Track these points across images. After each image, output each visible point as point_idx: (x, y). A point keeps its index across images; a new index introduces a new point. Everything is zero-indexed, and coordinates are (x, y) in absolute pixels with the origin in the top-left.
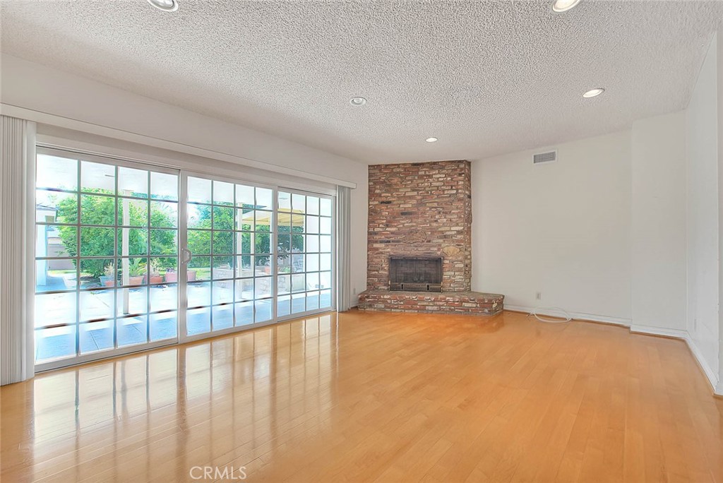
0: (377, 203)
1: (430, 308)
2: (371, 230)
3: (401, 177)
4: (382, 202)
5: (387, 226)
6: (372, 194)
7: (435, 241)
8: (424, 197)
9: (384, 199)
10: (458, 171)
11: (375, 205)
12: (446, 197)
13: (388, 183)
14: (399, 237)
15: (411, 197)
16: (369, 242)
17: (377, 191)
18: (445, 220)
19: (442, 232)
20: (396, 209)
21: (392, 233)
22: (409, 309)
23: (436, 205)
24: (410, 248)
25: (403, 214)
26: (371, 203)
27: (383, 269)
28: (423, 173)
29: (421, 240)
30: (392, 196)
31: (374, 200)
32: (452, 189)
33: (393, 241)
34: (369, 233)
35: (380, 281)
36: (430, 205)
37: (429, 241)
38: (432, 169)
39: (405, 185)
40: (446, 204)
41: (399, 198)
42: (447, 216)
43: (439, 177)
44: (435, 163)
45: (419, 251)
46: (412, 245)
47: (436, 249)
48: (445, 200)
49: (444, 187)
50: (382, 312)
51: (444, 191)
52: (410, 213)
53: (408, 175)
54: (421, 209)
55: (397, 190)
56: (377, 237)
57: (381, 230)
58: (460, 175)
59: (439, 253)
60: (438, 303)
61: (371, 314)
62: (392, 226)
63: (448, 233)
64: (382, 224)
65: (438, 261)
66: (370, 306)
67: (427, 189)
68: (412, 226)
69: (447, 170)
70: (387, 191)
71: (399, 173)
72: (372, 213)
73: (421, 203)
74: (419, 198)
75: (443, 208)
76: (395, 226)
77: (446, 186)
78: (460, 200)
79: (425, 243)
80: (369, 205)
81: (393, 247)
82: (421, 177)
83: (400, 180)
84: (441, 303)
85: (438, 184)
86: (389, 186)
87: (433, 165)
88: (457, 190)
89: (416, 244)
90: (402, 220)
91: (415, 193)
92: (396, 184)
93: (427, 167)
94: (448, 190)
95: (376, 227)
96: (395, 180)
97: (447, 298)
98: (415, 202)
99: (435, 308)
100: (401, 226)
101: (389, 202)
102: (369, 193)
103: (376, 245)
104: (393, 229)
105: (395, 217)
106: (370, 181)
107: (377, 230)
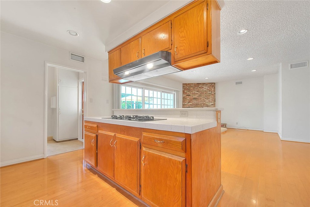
0: (185, 95)
2: (184, 104)
5: (189, 103)
8: (201, 94)
9: (188, 94)
10: (212, 86)
11: (185, 96)
15: (196, 94)
17: (185, 92)
18: (208, 101)
19: (207, 105)
20: (192, 97)
21: (191, 105)
23: (205, 96)
25: (194, 99)
26: (183, 95)
28: (200, 86)
29: (200, 107)
30: (190, 93)
32: (210, 91)
33: (191, 107)
34: (183, 105)
36: (203, 96)
37: (203, 107)
38: (204, 85)
39: (195, 90)
41: (193, 94)
42: (208, 100)
43: (205, 88)
44: (204, 83)
48: (208, 95)
49: (207, 91)
51: (207, 92)
52: (197, 99)
53: (196, 87)
54: (200, 97)
55: (192, 91)
56: (185, 106)
57: (187, 104)
58: (212, 87)
62: (190, 103)
63: (209, 105)
64: (187, 102)
67: (202, 91)
68: (197, 103)
69: (208, 85)
70: (188, 92)
71: (193, 86)
72: (184, 98)
73: (200, 96)
74: (199, 94)
75: (207, 97)
78: (213, 95)
82: (200, 88)
85: (205, 90)
86: (189, 90)
87: (204, 84)
88: (211, 92)
90: (194, 101)
91: (198, 92)
93: (202, 85)
95: (185, 103)
96: (192, 88)
98: (198, 95)
100: (193, 103)
101: (189, 95)
102: (183, 92)
104: (191, 104)
105: (191, 100)
106: (183, 88)
107: (185, 104)
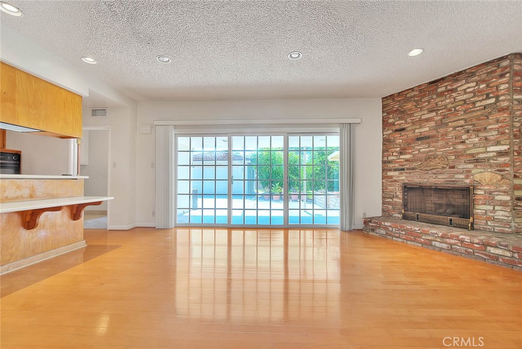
0: (390, 132)
1: (438, 244)
2: (385, 159)
3: (416, 102)
4: (396, 131)
5: (401, 153)
6: (385, 124)
7: (460, 167)
8: (445, 117)
9: (398, 127)
10: (499, 72)
11: (388, 135)
12: (478, 110)
13: (402, 110)
14: (414, 165)
15: (427, 120)
16: (383, 170)
17: (391, 121)
18: (477, 140)
19: (472, 155)
20: (411, 135)
21: (407, 160)
22: (411, 241)
23: (462, 122)
24: (427, 176)
25: (418, 139)
26: (384, 133)
27: (397, 197)
28: (443, 89)
29: (440, 166)
30: (406, 123)
31: (388, 130)
32: (488, 97)
33: (407, 169)
34: (384, 162)
35: (394, 209)
36: (455, 124)
37: (453, 167)
38: (457, 80)
39: (421, 108)
40: (478, 119)
41: (413, 123)
42: (482, 135)
43: (466, 87)
44: (460, 73)
45: (441, 179)
46: (430, 172)
47: (462, 176)
48: (475, 114)
49: (476, 99)
50: (383, 238)
51: (474, 103)
52: (428, 137)
53: (424, 96)
54: (442, 130)
55: (411, 115)
56: (391, 165)
57: (394, 158)
58: (502, 76)
59: (468, 181)
60: (448, 240)
61: (373, 238)
62: (405, 154)
63: (481, 156)
64: (396, 152)
65: (467, 191)
66: (373, 230)
67: (450, 106)
68: (430, 151)
69: (479, 76)
70: (400, 119)
71: (415, 96)
72: (387, 142)
73: (441, 124)
74: (439, 118)
75: (474, 125)
76: (410, 153)
77: (478, 96)
78: (501, 110)
79: (447, 169)
80: (383, 135)
81: (408, 175)
82: (441, 94)
83: (415, 104)
84: (452, 241)
85: (465, 97)
86: (402, 113)
87: (456, 77)
88: (497, 97)
89: (434, 171)
90: (418, 146)
91: (434, 114)
92: (410, 110)
93: (448, 81)
94: (481, 101)
95: (389, 155)
96: (409, 105)
97: (461, 237)
98: (432, 124)
99: (444, 246)
100: (417, 152)
101: (403, 129)
102: (383, 124)
103: (390, 174)
104: (407, 157)
105: (410, 144)
106: (383, 112)
107: (390, 158)
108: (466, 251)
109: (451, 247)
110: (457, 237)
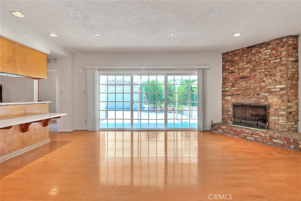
0: (226, 74)
2: (224, 89)
3: (240, 56)
4: (230, 73)
5: (232, 87)
6: (224, 69)
7: (262, 94)
8: (255, 66)
9: (231, 71)
10: (282, 44)
11: (226, 75)
12: (271, 65)
13: (233, 61)
14: (239, 92)
15: (246, 68)
16: (223, 95)
17: (227, 67)
18: (270, 81)
19: (268, 89)
20: (237, 75)
21: (235, 90)
22: (236, 135)
23: (263, 70)
24: (246, 99)
25: (241, 78)
26: (224, 74)
27: (230, 111)
28: (255, 51)
29: (252, 93)
30: (235, 69)
31: (225, 73)
32: (276, 59)
33: (235, 95)
34: (223, 91)
36: (260, 71)
37: (258, 95)
38: (262, 48)
39: (243, 60)
40: (271, 69)
41: (239, 70)
42: (273, 78)
43: (266, 52)
44: (263, 43)
45: (252, 101)
46: (247, 97)
47: (263, 101)
49: (271, 59)
50: (221, 134)
51: (270, 61)
52: (246, 77)
53: (244, 54)
54: (253, 74)
55: (238, 64)
56: (227, 93)
57: (229, 89)
58: (283, 47)
59: (266, 103)
60: (254, 136)
61: (216, 134)
62: (234, 87)
63: (273, 90)
64: (230, 85)
65: (265, 108)
66: (216, 130)
67: (257, 60)
68: (247, 86)
69: (272, 45)
70: (232, 66)
71: (240, 54)
72: (225, 79)
73: (253, 70)
74: (252, 67)
75: (269, 72)
76: (237, 87)
77: (272, 57)
78: (282, 65)
79: (256, 95)
80: (223, 76)
81: (235, 98)
82: (253, 54)
83: (239, 57)
84: (257, 136)
85: (265, 57)
87: (261, 45)
88: (281, 59)
89: (249, 96)
90: (241, 83)
91: (249, 64)
92: (237, 61)
93: (257, 48)
94: (273, 60)
95: (226, 87)
96: (237, 58)
100: (241, 86)
101: (233, 72)
102: (223, 69)
103: (226, 98)
104: (236, 88)
105: (236, 80)
106: (223, 62)
107: (227, 89)
108: (263, 141)
109: (256, 140)
110: (259, 134)
